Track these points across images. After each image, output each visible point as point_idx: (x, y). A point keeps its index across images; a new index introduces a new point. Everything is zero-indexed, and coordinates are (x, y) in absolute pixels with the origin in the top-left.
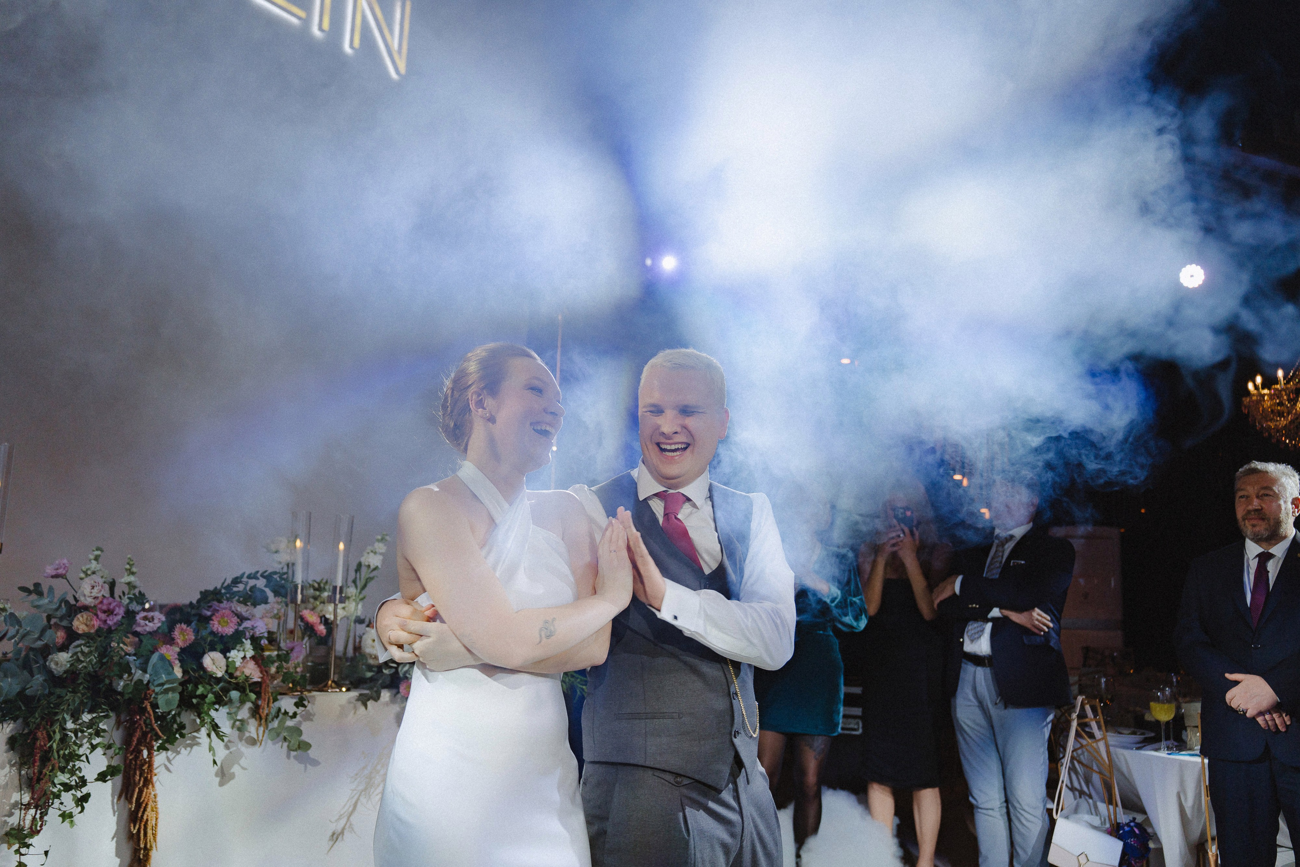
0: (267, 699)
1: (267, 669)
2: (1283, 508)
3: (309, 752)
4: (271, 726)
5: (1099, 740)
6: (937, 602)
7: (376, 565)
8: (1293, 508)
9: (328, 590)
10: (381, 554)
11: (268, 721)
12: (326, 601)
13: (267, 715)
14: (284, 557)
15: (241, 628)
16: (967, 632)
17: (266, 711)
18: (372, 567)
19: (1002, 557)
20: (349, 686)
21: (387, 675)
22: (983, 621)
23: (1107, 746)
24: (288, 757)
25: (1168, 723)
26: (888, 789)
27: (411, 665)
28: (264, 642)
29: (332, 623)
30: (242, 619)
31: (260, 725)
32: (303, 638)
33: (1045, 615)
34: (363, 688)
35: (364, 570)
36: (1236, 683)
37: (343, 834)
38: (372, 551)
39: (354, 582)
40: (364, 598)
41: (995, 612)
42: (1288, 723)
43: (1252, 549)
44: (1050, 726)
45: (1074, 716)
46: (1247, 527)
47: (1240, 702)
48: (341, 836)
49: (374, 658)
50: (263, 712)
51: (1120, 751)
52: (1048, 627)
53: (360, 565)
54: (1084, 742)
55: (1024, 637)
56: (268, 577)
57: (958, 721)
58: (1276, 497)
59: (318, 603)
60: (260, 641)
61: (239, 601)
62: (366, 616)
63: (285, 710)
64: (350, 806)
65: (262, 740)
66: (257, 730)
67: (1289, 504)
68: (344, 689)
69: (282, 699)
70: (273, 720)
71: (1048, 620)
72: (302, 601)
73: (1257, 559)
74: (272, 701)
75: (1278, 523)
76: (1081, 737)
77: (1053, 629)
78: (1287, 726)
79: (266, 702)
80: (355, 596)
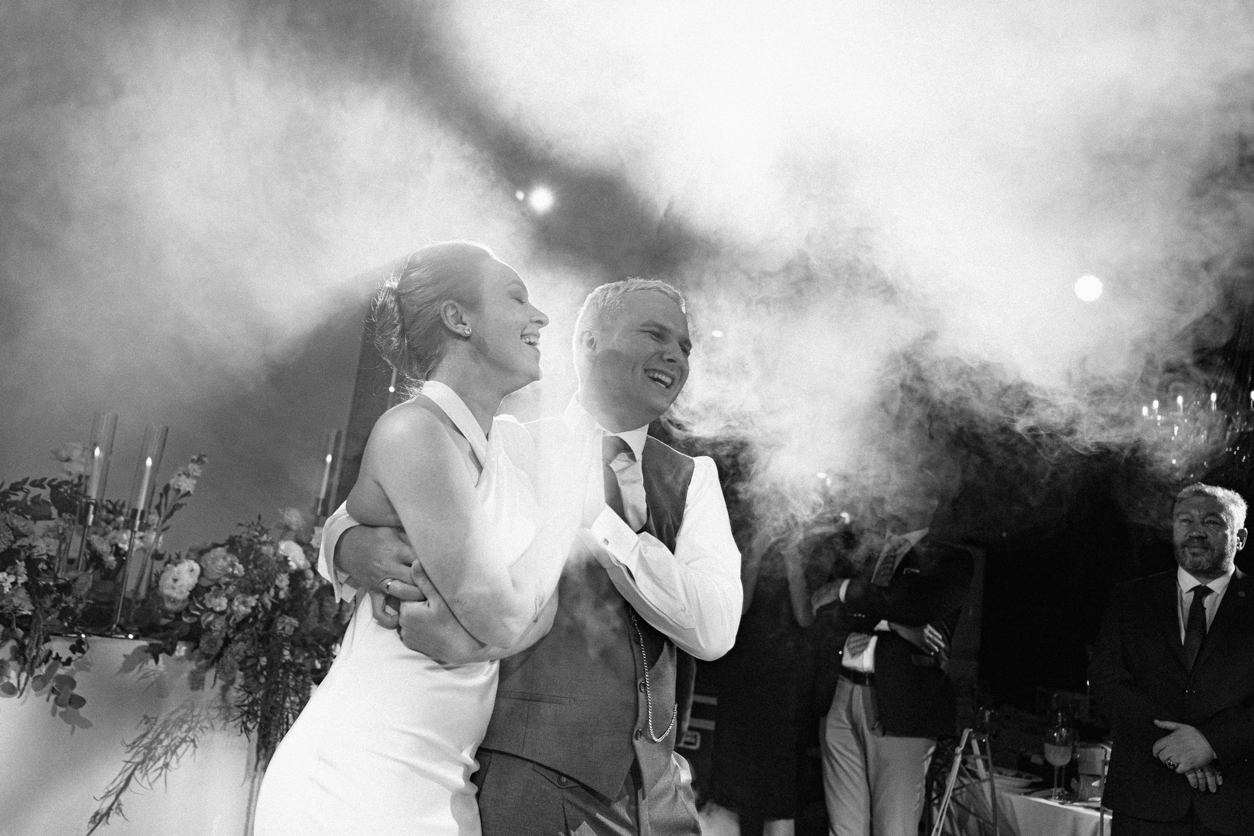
0: (36, 638)
1: (41, 601)
2: (1229, 539)
3: (81, 710)
4: (37, 672)
5: (984, 781)
6: (816, 606)
7: (188, 489)
8: (1238, 540)
9: (124, 514)
10: (196, 477)
11: (35, 666)
12: (121, 525)
13: (35, 658)
14: (77, 468)
15: (15, 546)
16: (848, 644)
17: (34, 653)
18: (182, 492)
19: (893, 564)
20: (138, 633)
21: (187, 623)
22: (868, 634)
23: (993, 789)
24: (54, 712)
25: (1061, 768)
26: (736, 816)
27: (218, 615)
28: (42, 566)
29: (126, 554)
30: (19, 535)
31: (22, 670)
32: (87, 569)
33: (936, 633)
34: (156, 638)
35: (171, 494)
36: (1167, 732)
37: (108, 816)
38: (184, 473)
39: (158, 508)
40: (168, 528)
41: (883, 625)
42: (1220, 783)
43: (1187, 581)
44: (930, 759)
45: (959, 750)
46: (1185, 555)
47: (1170, 755)
48: (106, 817)
49: (172, 602)
50: (30, 654)
51: (1007, 795)
52: (939, 647)
53: (167, 488)
54: (966, 781)
55: (913, 657)
56: (55, 488)
57: (826, 743)
58: (1223, 525)
59: (111, 528)
60: (38, 565)
61: (16, 512)
62: (166, 551)
63: (57, 654)
64: (121, 782)
65: (23, 689)
66: (19, 676)
67: (1235, 535)
68: (131, 636)
69: (55, 640)
70: (40, 665)
71: (939, 639)
72: (94, 523)
73: (1192, 593)
74: (42, 641)
75: (1223, 555)
76: (965, 776)
77: (944, 650)
78: (1218, 787)
79: (35, 642)
80: (158, 525)
